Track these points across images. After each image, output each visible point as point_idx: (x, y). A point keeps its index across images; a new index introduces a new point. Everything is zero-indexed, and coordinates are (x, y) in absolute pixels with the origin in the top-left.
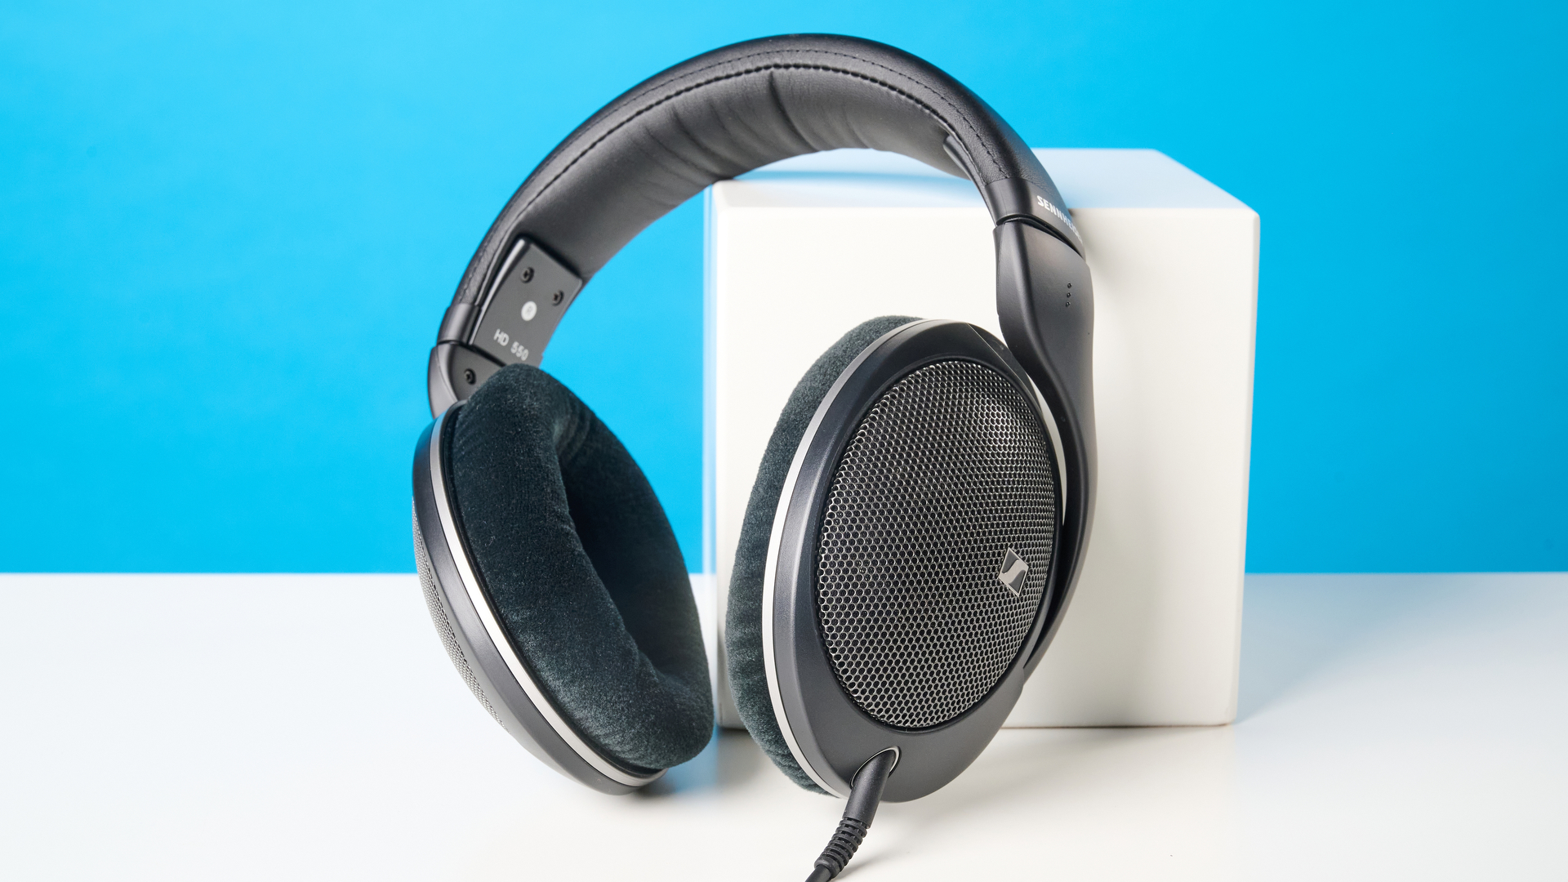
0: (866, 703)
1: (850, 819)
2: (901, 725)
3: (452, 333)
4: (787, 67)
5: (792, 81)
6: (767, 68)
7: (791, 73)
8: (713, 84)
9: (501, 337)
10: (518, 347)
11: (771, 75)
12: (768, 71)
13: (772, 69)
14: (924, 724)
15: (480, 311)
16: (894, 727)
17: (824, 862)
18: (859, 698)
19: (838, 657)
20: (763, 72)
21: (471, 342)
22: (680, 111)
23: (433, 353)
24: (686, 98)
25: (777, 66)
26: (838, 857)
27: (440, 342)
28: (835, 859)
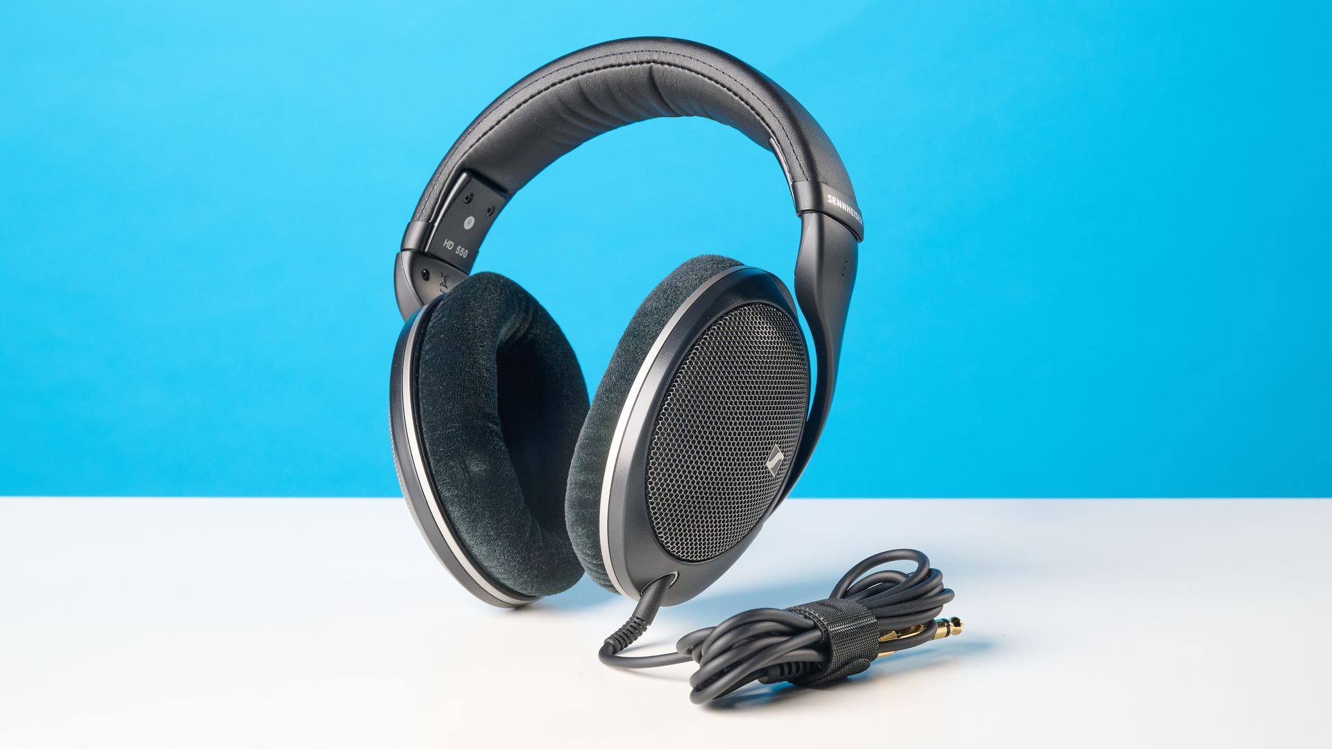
0: (665, 541)
1: (638, 618)
2: (684, 558)
3: (412, 243)
4: (662, 63)
5: (665, 75)
6: (648, 62)
7: (665, 69)
8: (609, 69)
9: (449, 244)
10: (461, 249)
11: (651, 67)
12: (649, 65)
13: (652, 64)
14: (695, 559)
15: (433, 227)
16: (678, 558)
17: (611, 642)
18: (662, 537)
19: (654, 508)
20: (645, 65)
21: (426, 250)
22: (584, 87)
23: (398, 257)
24: (588, 77)
25: (655, 62)
26: (622, 641)
27: (403, 250)
28: (619, 641)
